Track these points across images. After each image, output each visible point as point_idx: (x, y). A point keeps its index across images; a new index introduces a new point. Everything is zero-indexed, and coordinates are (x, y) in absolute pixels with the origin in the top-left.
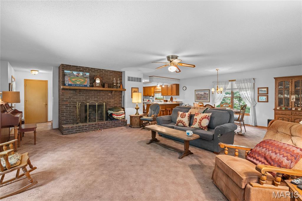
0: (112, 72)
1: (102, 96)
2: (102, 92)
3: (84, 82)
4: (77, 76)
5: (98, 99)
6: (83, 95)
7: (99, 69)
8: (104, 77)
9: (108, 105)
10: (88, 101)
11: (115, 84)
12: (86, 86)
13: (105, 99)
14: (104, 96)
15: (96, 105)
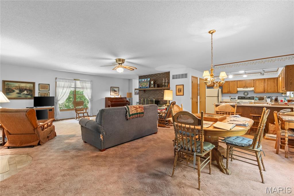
0: (164, 74)
1: (157, 94)
2: (157, 91)
3: (146, 85)
4: (144, 82)
5: (155, 96)
6: (147, 94)
7: (155, 74)
8: (158, 79)
9: (161, 101)
10: (150, 97)
11: (163, 84)
12: (147, 87)
13: (160, 96)
14: (159, 94)
15: (153, 101)
